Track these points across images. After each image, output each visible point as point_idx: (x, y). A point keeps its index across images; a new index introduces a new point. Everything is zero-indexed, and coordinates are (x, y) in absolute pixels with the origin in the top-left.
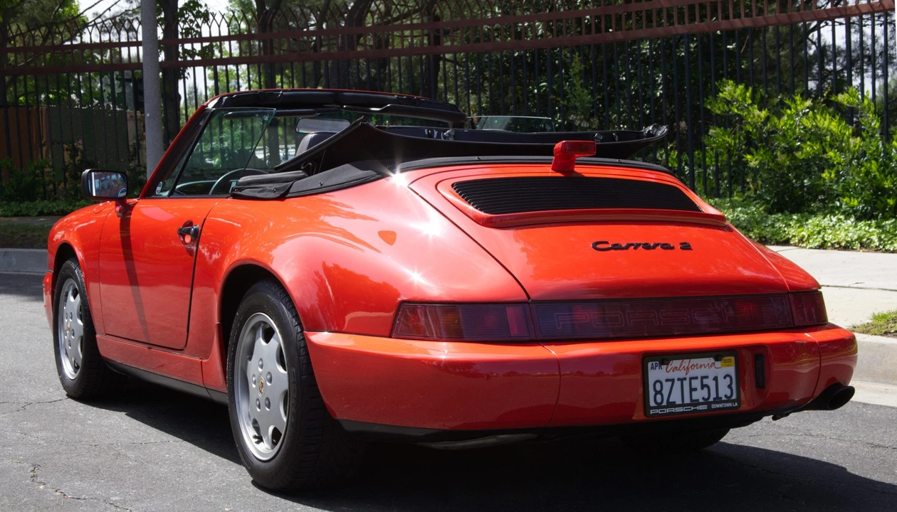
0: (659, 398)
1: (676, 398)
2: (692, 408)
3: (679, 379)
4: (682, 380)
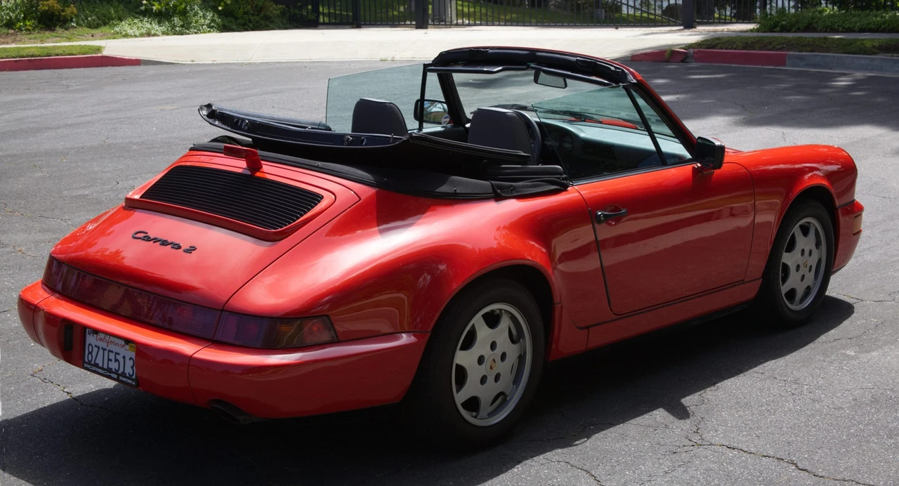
2: (108, 374)
3: (102, 348)
4: (104, 350)
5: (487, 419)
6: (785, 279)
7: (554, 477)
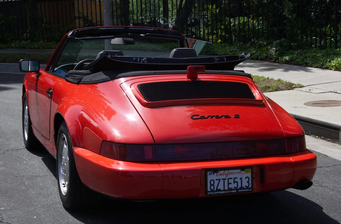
0: (212, 188)
1: (221, 187)
2: (229, 192)
3: (222, 179)
4: (224, 180)
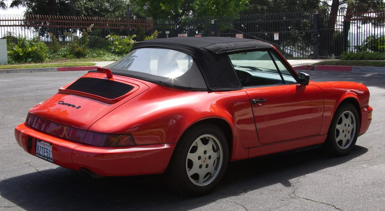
2: (44, 158)
4: (43, 148)
5: (202, 183)
6: (337, 136)
7: (228, 208)
